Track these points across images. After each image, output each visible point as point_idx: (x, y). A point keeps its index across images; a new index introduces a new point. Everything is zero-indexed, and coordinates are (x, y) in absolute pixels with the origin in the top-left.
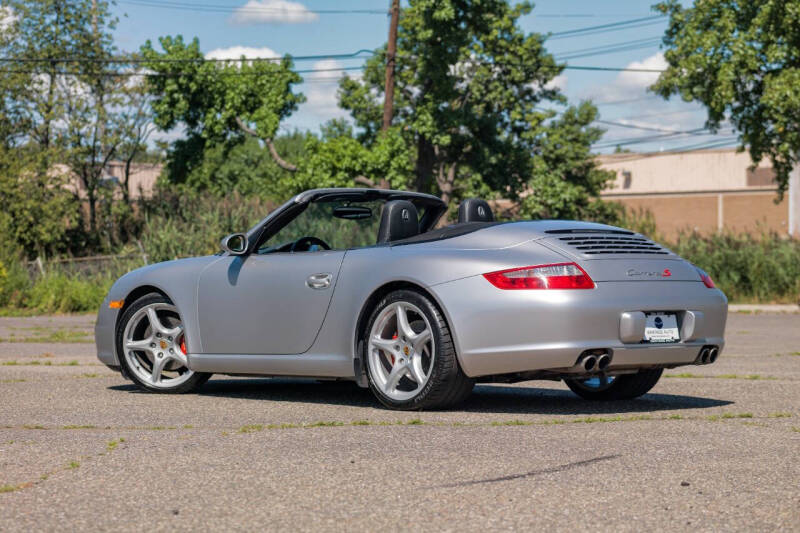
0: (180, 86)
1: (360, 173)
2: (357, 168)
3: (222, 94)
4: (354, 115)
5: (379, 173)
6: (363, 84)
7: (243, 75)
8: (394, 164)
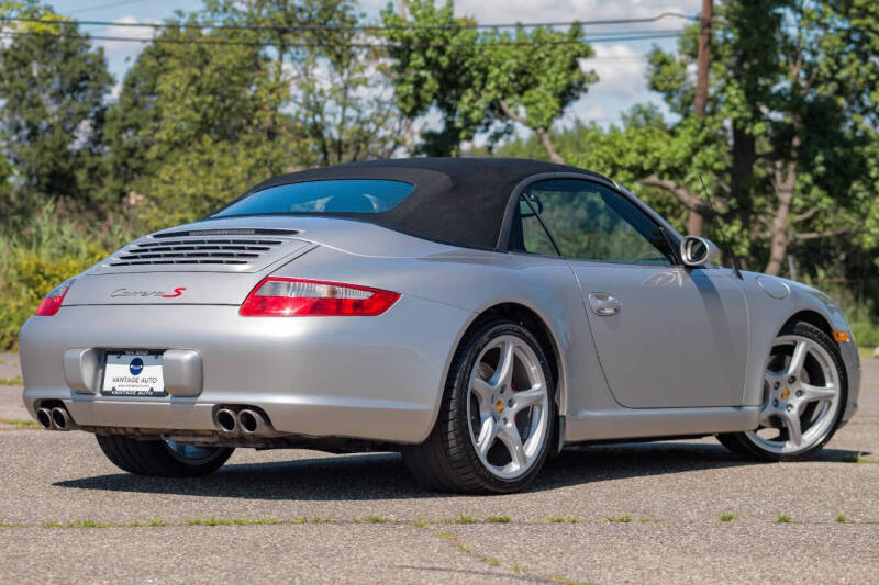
0: (428, 61)
1: (650, 172)
2: (646, 166)
3: (485, 72)
4: (668, 98)
5: (676, 172)
6: (678, 58)
7: (519, 45)
8: (696, 160)
